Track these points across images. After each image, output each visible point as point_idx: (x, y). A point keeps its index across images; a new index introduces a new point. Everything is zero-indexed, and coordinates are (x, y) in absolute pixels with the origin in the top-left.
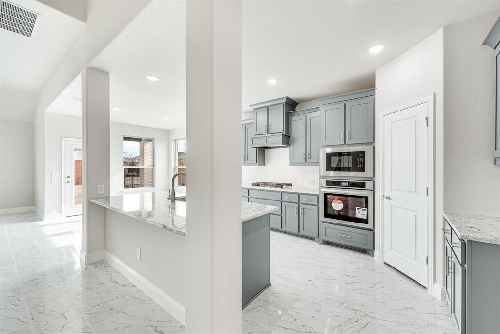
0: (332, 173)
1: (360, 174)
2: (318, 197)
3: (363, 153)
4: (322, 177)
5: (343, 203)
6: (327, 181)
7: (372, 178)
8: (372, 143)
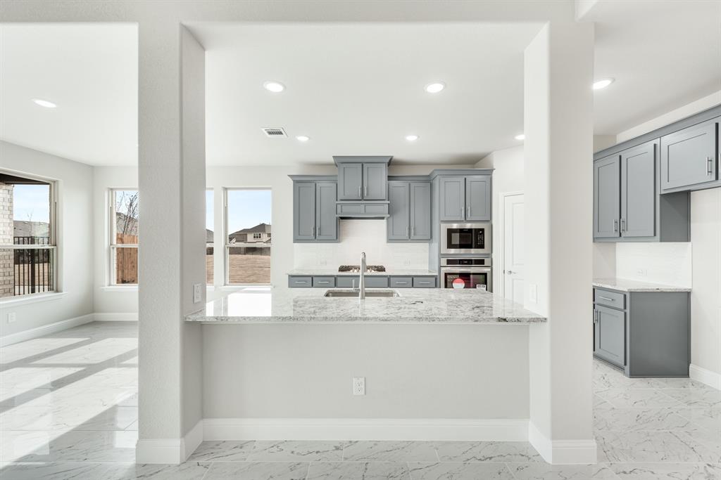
0: (453, 251)
1: (480, 251)
2: (436, 279)
3: (483, 230)
4: (441, 256)
5: (465, 283)
6: (448, 260)
7: (489, 255)
8: (489, 221)
